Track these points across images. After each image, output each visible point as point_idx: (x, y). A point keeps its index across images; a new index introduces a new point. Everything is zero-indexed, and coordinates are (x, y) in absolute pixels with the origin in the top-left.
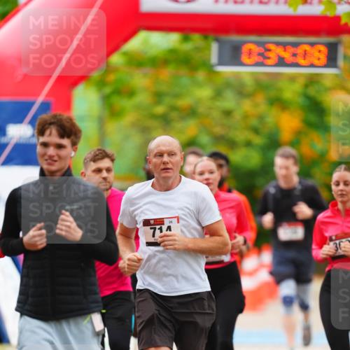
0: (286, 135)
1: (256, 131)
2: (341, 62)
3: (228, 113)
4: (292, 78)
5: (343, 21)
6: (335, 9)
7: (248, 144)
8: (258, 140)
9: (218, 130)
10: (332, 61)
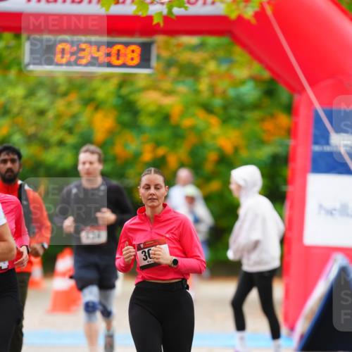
0: (99, 135)
1: (70, 131)
2: (154, 62)
3: (42, 113)
4: (106, 78)
5: (155, 21)
6: (148, 8)
7: (61, 143)
8: (71, 140)
9: (32, 130)
10: (145, 61)
